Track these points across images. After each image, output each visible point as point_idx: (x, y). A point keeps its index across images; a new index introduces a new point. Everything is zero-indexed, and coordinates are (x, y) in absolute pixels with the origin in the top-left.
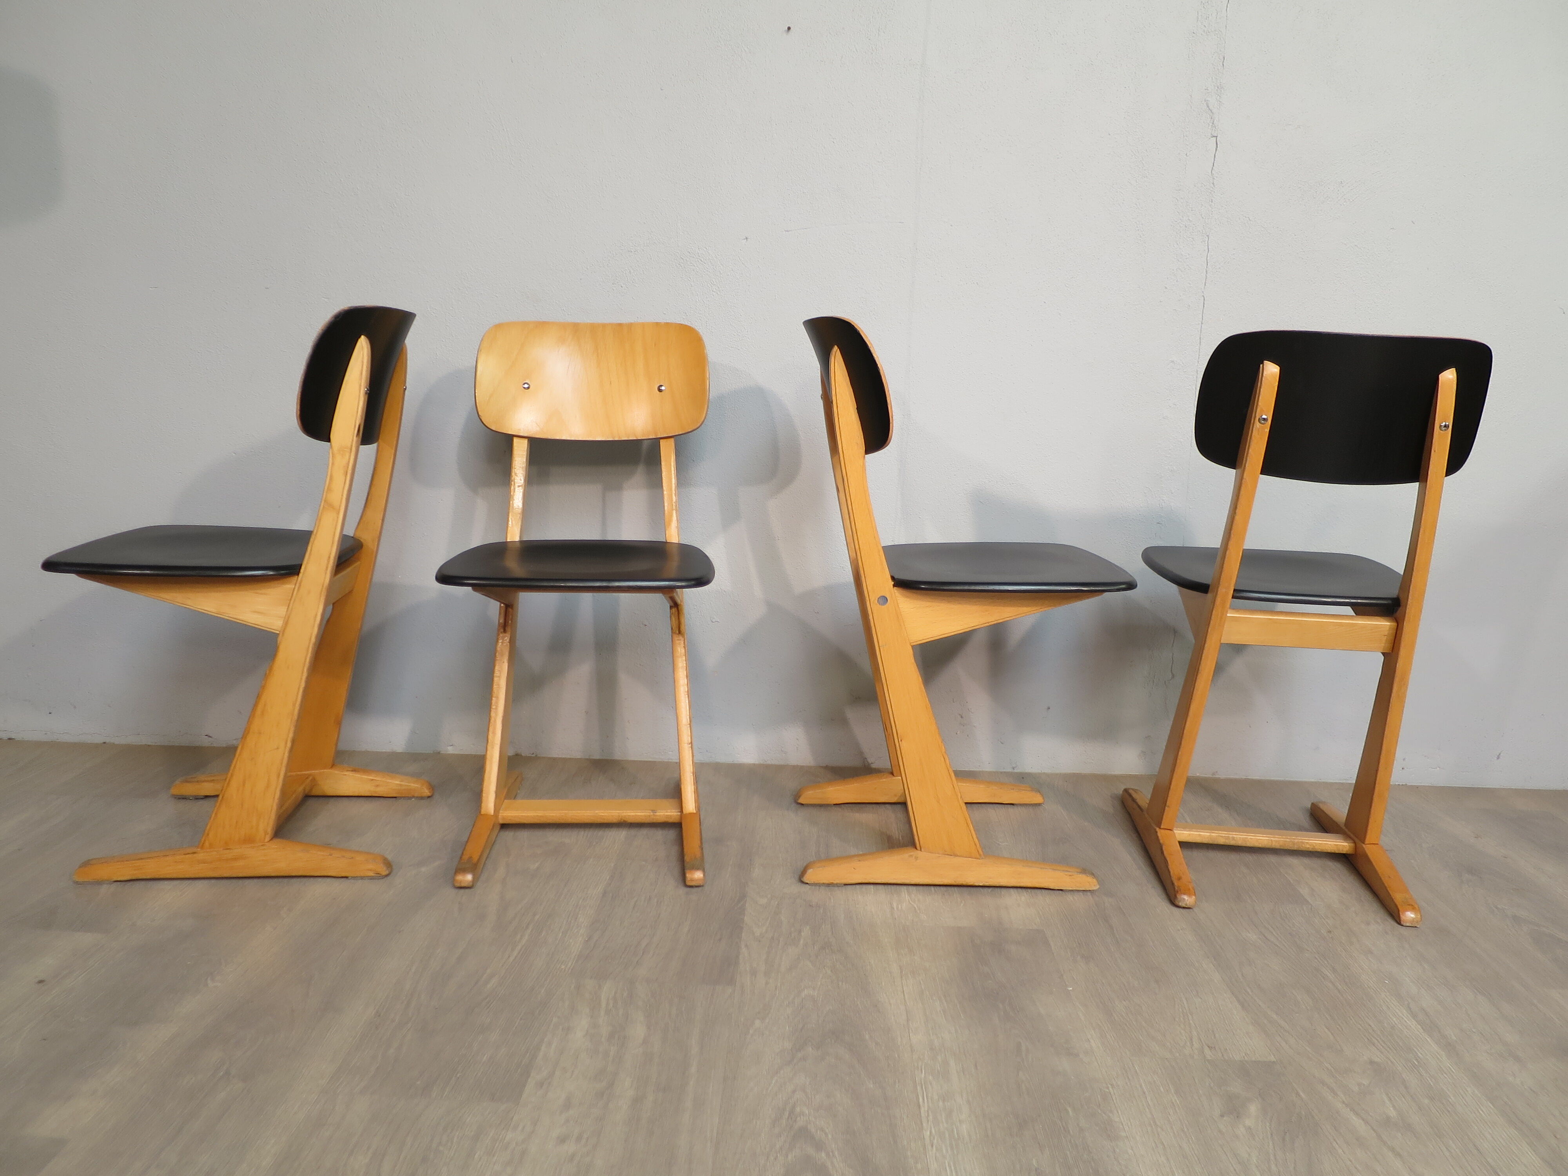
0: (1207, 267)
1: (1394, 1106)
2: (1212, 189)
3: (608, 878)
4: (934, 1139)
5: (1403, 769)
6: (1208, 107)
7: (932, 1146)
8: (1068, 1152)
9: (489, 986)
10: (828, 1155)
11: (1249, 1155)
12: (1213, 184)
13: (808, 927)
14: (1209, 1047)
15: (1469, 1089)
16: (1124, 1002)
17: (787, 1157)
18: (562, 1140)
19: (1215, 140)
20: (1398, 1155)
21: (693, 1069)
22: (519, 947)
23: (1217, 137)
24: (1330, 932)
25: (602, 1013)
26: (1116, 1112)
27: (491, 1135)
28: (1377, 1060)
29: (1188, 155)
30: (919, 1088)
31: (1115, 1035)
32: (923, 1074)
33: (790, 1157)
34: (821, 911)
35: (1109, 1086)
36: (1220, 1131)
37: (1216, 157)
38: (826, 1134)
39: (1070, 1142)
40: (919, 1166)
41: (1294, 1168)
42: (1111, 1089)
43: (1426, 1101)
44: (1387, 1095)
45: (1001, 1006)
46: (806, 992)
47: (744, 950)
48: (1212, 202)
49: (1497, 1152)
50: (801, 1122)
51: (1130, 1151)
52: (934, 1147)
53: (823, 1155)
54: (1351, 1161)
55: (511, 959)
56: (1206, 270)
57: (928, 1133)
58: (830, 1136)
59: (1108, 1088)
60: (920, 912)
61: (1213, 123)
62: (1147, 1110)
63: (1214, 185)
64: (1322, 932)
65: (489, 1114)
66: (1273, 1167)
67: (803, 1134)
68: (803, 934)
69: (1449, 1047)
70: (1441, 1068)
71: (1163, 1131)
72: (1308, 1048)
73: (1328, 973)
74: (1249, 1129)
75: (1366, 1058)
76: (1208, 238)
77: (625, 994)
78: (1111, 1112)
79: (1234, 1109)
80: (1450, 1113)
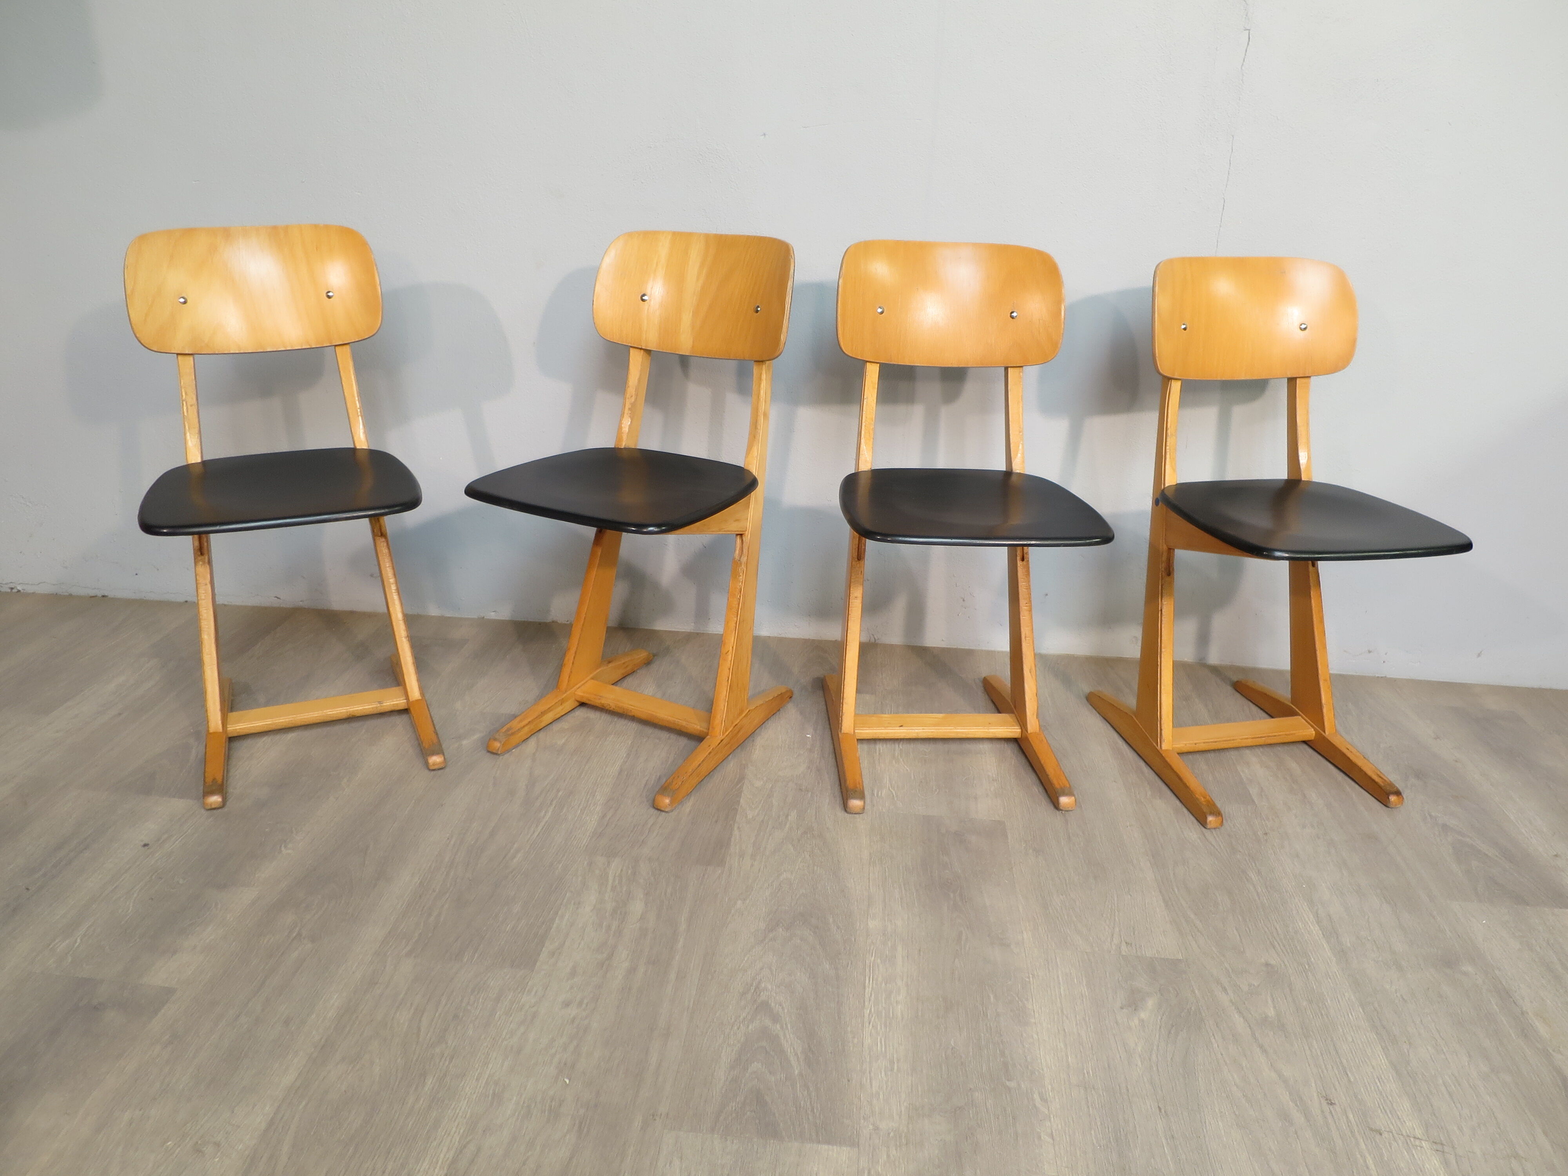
0: (1229, 169)
1: (1275, 1007)
2: (1240, 86)
3: (625, 756)
4: (872, 1016)
5: (1384, 662)
7: (869, 1023)
8: (983, 1035)
9: (515, 861)
10: (782, 1027)
11: (1136, 1045)
12: (1242, 80)
13: (796, 811)
14: (1126, 943)
15: (1346, 994)
16: (1061, 896)
17: (748, 1027)
18: (567, 1004)
19: (1248, 34)
20: (1265, 1051)
21: (680, 945)
22: (542, 824)
23: (1249, 30)
24: (1266, 834)
25: (609, 889)
26: (1031, 1000)
27: (510, 997)
28: (1273, 962)
29: (1218, 49)
30: (867, 970)
31: (1046, 928)
32: (873, 957)
33: (750, 1027)
34: (809, 795)
35: (1031, 976)
36: (1117, 1023)
37: (1248, 52)
38: (783, 1009)
39: (986, 1025)
40: (856, 1041)
41: (1172, 1058)
42: (1031, 979)
43: (1305, 1003)
44: (1272, 996)
45: (952, 895)
46: (784, 875)
47: (736, 832)
48: (1240, 99)
49: (1352, 1053)
50: (763, 997)
51: (1035, 1036)
52: (871, 1024)
53: (778, 1026)
54: (1222, 1055)
55: (536, 834)
56: (1229, 171)
57: (868, 1011)
58: (786, 1011)
59: (1029, 978)
60: (897, 800)
61: (1246, 15)
62: (1058, 1000)
63: (1243, 82)
64: (1259, 833)
65: (509, 979)
66: (1154, 1057)
67: (764, 1007)
68: (789, 817)
69: (1342, 954)
70: (1328, 972)
71: (1067, 1019)
72: (1214, 949)
73: (1253, 875)
74: (1142, 1021)
75: (1263, 960)
76: (1233, 137)
77: (630, 872)
78: (1027, 1000)
79: (1134, 1003)
80: (1322, 1015)
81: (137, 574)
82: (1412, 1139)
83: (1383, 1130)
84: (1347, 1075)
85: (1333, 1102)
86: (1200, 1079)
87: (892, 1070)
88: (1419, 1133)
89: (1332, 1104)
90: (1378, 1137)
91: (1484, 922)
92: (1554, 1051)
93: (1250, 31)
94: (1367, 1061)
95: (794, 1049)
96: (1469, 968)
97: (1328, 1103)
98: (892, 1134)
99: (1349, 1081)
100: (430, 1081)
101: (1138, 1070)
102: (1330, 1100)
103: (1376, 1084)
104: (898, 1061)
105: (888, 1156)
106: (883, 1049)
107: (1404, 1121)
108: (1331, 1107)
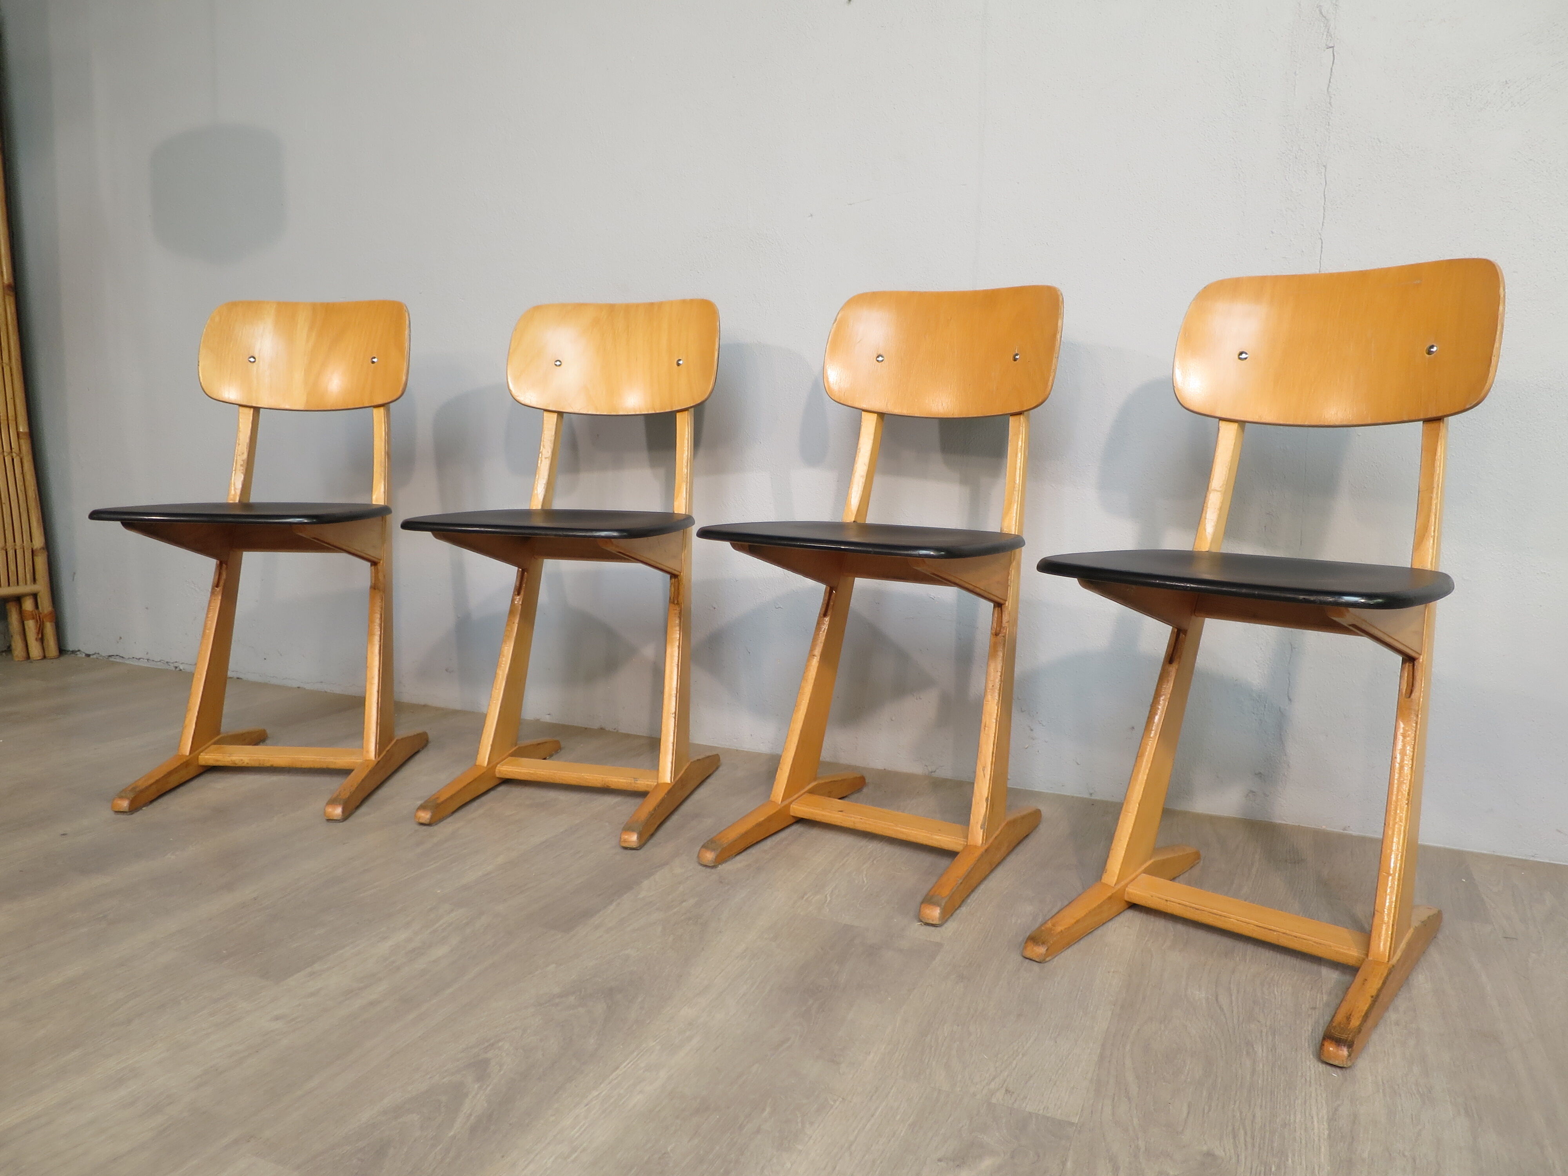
0: (1324, 204)
2: (1328, 110)
3: (562, 831)
4: (597, 1099)
6: (1321, 13)
8: (717, 1148)
9: (362, 895)
10: (481, 1087)
12: (1330, 103)
14: (1007, 1091)
16: (955, 1026)
17: (443, 1078)
18: (277, 1018)
19: (1331, 52)
21: (449, 991)
22: (422, 871)
23: (1333, 47)
25: (428, 932)
26: (817, 1126)
27: (230, 1001)
29: (1298, 73)
30: (636, 1053)
31: (905, 1056)
32: (655, 1043)
33: (445, 1080)
34: (729, 888)
35: (840, 1100)
37: (1333, 71)
39: (733, 1139)
40: (552, 1119)
42: (838, 1102)
45: (810, 1002)
46: (628, 951)
47: (612, 907)
48: (1329, 125)
50: (490, 1054)
51: (788, 1165)
53: (477, 1086)
55: (406, 878)
56: (1324, 207)
57: (597, 1094)
58: (502, 1073)
59: (835, 1101)
60: (828, 906)
61: (1328, 32)
62: (856, 1132)
63: (1331, 105)
65: (247, 986)
67: (481, 1064)
68: (684, 904)
69: (1345, 1163)
71: (851, 1155)
72: (1136, 1121)
75: (1205, 1148)
76: (1326, 168)
77: (465, 921)
78: (812, 1123)
79: (962, 1158)
81: (265, 659)
87: (567, 1158)
93: (1335, 48)
95: (473, 1110)
100: (75, 1053)
104: (584, 1151)
106: (577, 1135)
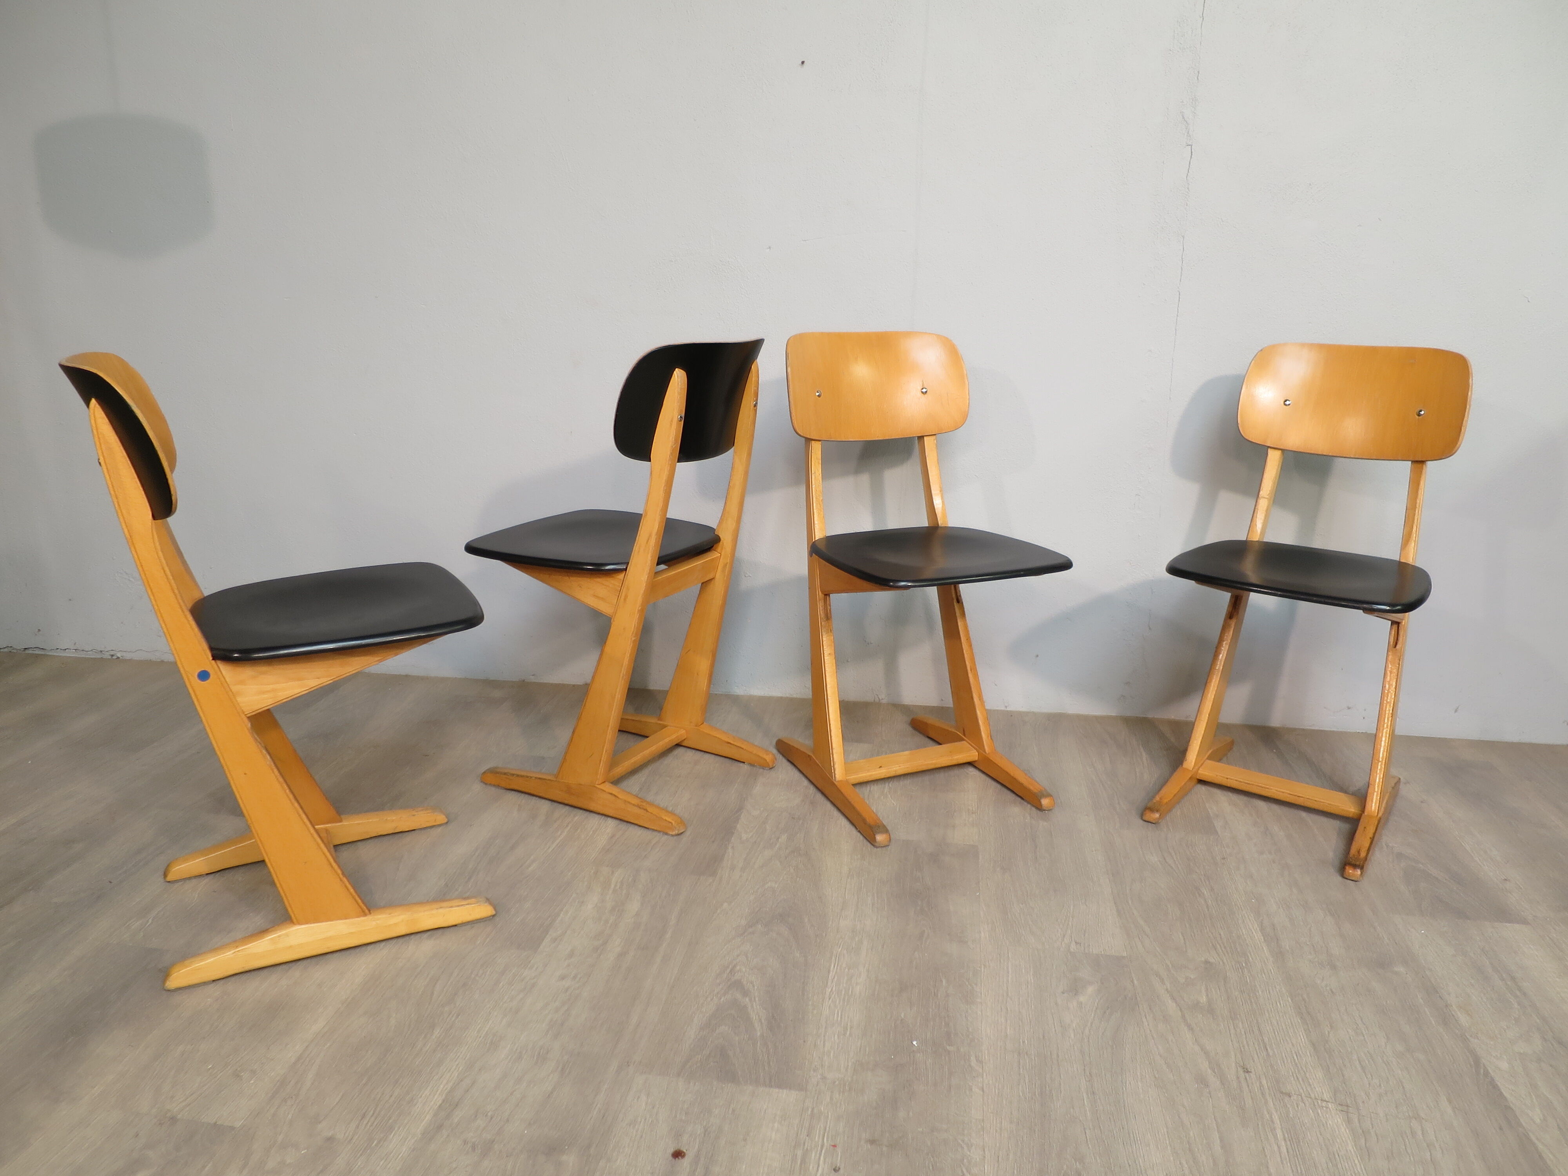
0: (1182, 265)
1: (1207, 995)
2: (1187, 194)
3: (638, 790)
4: (832, 994)
6: (1183, 118)
7: (830, 999)
8: (931, 1011)
9: (530, 869)
10: (750, 1000)
11: (1072, 1021)
12: (1188, 188)
13: (786, 835)
14: (1076, 943)
15: (1278, 987)
16: (1021, 905)
17: (720, 999)
18: (563, 978)
19: (1190, 149)
20: (1191, 1029)
21: (668, 935)
22: (558, 841)
23: (1191, 145)
24: (1224, 859)
25: (611, 892)
26: (980, 985)
27: (513, 971)
28: (1212, 960)
29: (1165, 162)
30: (833, 958)
31: (1003, 930)
32: (840, 949)
33: (722, 999)
34: (801, 822)
35: (983, 966)
36: (1056, 1003)
37: (1191, 164)
38: (754, 986)
39: (936, 1003)
40: (815, 1012)
41: (1103, 1033)
42: (983, 968)
43: (1237, 993)
44: (1206, 986)
45: (920, 903)
46: (769, 884)
47: (730, 850)
48: (1187, 205)
49: (1275, 1033)
50: (737, 976)
51: (979, 1012)
52: (831, 1000)
53: (747, 1000)
54: (1151, 1031)
55: (550, 850)
56: (1181, 267)
57: (830, 990)
58: (756, 987)
59: (980, 967)
61: (1188, 133)
62: (1005, 985)
63: (1189, 190)
64: (1217, 858)
65: (515, 957)
66: (1087, 1031)
67: (738, 985)
68: (780, 840)
69: (1279, 955)
70: (1263, 970)
71: (1011, 1000)
72: (1158, 949)
73: (1206, 892)
74: (1080, 1004)
75: (1203, 959)
76: (1184, 238)
77: (630, 880)
78: (976, 984)
79: (1075, 988)
80: (1251, 1002)
82: (1319, 1102)
83: (1293, 1093)
84: (1267, 1050)
85: (1249, 1070)
86: (1127, 1049)
87: (844, 1034)
88: (1326, 1096)
89: (1248, 1072)
90: (1287, 1099)
91: (1423, 932)
92: (1471, 1036)
93: (1193, 146)
94: (1288, 1040)
95: (759, 1016)
96: (1401, 969)
97: (1244, 1071)
98: (837, 1083)
99: (1268, 1055)
100: (437, 1032)
101: (1071, 1041)
102: (1247, 1069)
103: (1293, 1057)
104: (851, 1027)
105: (831, 1099)
106: (839, 1019)
107: (1314, 1087)
108: (1247, 1075)
